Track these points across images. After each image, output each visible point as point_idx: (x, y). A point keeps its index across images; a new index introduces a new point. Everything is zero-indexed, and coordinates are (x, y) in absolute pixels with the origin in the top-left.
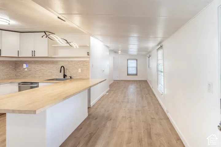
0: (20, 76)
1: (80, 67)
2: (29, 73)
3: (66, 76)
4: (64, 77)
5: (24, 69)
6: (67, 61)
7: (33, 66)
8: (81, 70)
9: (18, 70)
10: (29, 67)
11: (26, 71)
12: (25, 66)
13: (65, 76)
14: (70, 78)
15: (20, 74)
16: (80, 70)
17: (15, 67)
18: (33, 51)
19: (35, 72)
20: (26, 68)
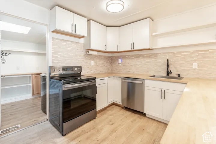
0: (115, 71)
1: (195, 60)
2: (123, 68)
3: (171, 73)
4: (168, 75)
5: (119, 64)
6: (172, 53)
7: (127, 61)
8: (198, 65)
9: (113, 65)
10: (123, 62)
11: (121, 66)
12: (120, 61)
13: (168, 73)
14: (177, 76)
15: (115, 69)
16: (195, 66)
17: (111, 62)
18: (132, 44)
19: (130, 67)
20: (120, 63)
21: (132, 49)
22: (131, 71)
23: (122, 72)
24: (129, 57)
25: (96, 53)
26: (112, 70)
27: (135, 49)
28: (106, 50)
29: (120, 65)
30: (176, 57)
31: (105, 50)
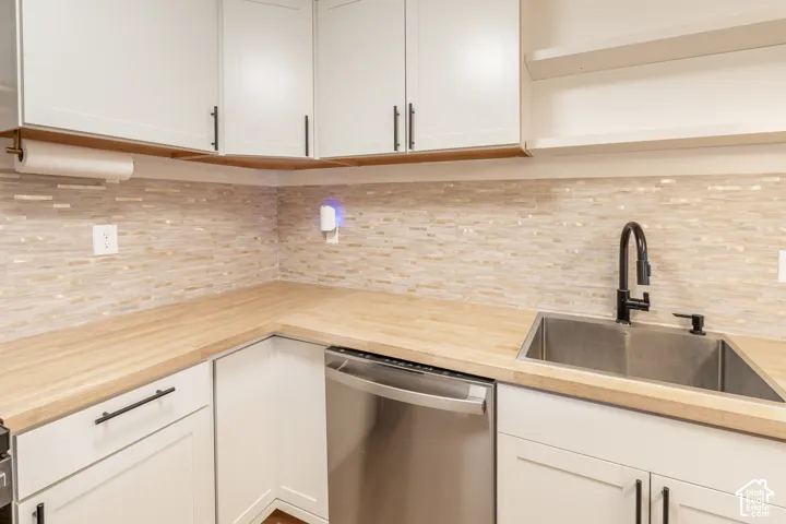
0: (302, 274)
2: (350, 259)
4: (623, 315)
5: (324, 233)
6: (645, 180)
7: (375, 217)
9: (292, 241)
10: (352, 227)
11: (334, 250)
12: (329, 217)
13: (629, 304)
14: (684, 326)
15: (303, 261)
17: (280, 223)
18: (401, 110)
19: (388, 255)
20: (334, 231)
21: (403, 149)
22: (393, 278)
23: (341, 284)
24: (385, 196)
25: (122, 167)
26: (282, 269)
27: (421, 146)
28: (216, 144)
29: (334, 240)
30: (675, 207)
31: (212, 149)
